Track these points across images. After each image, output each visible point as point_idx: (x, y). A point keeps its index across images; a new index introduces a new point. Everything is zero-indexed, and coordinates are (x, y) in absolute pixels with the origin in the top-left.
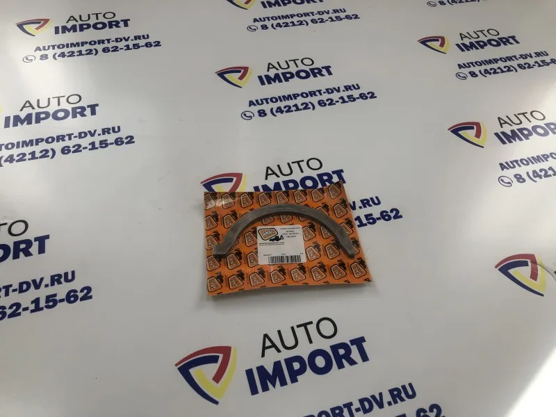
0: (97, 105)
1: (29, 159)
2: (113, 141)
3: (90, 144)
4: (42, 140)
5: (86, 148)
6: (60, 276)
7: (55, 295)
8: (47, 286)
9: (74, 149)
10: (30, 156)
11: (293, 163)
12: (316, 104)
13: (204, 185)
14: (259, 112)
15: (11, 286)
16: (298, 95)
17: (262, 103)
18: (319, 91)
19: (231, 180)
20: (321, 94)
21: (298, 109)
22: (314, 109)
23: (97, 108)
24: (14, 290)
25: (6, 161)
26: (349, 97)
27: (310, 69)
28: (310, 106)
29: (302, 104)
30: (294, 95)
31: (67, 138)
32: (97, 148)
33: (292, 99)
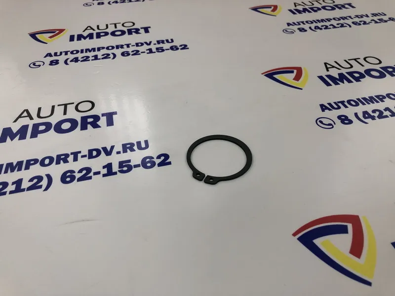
0: (150, 27)
1: (92, 60)
2: (169, 48)
3: (147, 50)
4: (103, 48)
5: (144, 52)
6: (132, 145)
7: (129, 161)
8: (118, 153)
9: (133, 53)
10: (93, 58)
11: (349, 60)
12: (352, 25)
13: (266, 75)
14: (299, 29)
15: (80, 152)
16: (331, 19)
17: (300, 24)
18: (350, 17)
19: (292, 72)
20: (352, 18)
21: (334, 27)
22: (350, 26)
23: (149, 29)
24: (82, 157)
25: (71, 61)
26: (379, 20)
27: (334, 5)
28: (345, 25)
29: (338, 24)
30: (327, 19)
31: (125, 47)
32: (155, 52)
33: (326, 21)
